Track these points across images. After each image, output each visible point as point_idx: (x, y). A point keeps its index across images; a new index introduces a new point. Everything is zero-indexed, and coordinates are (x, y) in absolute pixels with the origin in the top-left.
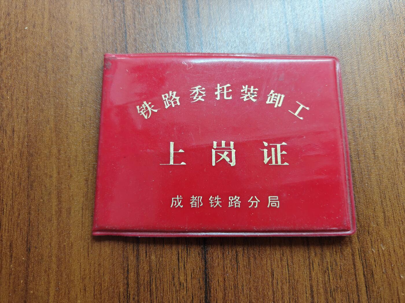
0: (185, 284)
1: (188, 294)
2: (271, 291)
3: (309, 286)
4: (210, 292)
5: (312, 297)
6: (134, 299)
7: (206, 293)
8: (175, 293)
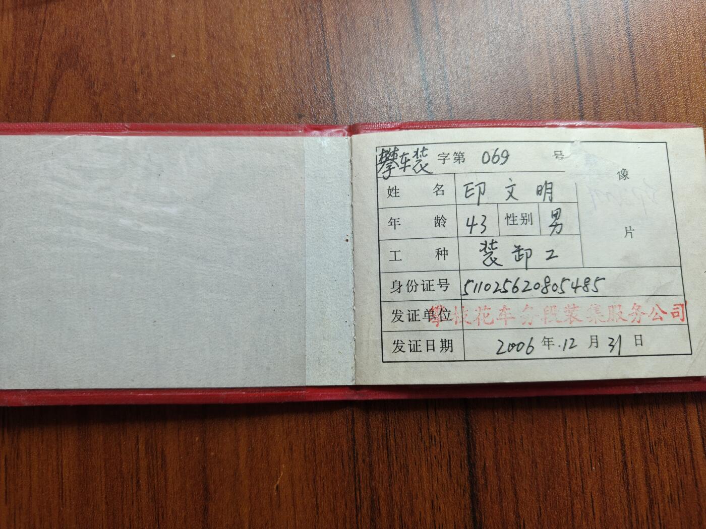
0: (438, 438)
1: (443, 452)
2: (563, 445)
3: (618, 437)
4: (475, 448)
5: (624, 454)
6: (364, 461)
7: (469, 450)
8: (423, 452)
